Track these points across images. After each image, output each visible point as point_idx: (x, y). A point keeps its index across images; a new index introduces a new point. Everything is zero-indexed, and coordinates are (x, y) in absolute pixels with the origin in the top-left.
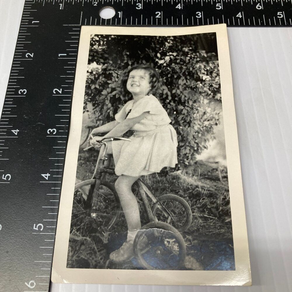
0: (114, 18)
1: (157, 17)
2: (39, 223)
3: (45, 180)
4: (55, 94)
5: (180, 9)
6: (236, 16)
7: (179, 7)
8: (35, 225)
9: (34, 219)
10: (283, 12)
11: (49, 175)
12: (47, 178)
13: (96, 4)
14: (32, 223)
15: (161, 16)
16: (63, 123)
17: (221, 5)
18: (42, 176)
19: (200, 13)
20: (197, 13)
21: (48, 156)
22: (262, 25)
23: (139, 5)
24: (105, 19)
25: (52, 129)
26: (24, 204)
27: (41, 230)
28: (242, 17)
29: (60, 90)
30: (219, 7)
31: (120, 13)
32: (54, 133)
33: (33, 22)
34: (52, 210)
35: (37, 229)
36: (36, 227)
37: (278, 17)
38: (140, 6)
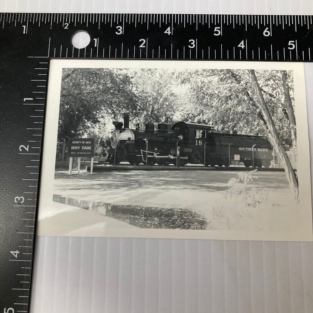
0: (88, 48)
1: (141, 46)
2: (10, 307)
3: (14, 258)
4: (21, 152)
5: (169, 34)
6: (238, 45)
7: (168, 31)
8: (5, 309)
10: (295, 41)
11: (19, 252)
12: (16, 256)
13: (67, 26)
14: (3, 307)
15: (145, 44)
17: (220, 30)
18: (11, 253)
19: (194, 41)
20: (190, 41)
22: (268, 59)
23: (119, 28)
24: (78, 49)
25: (19, 197)
28: (245, 48)
30: (218, 31)
31: (96, 40)
32: (22, 202)
36: (6, 312)
37: (289, 48)
38: (121, 30)
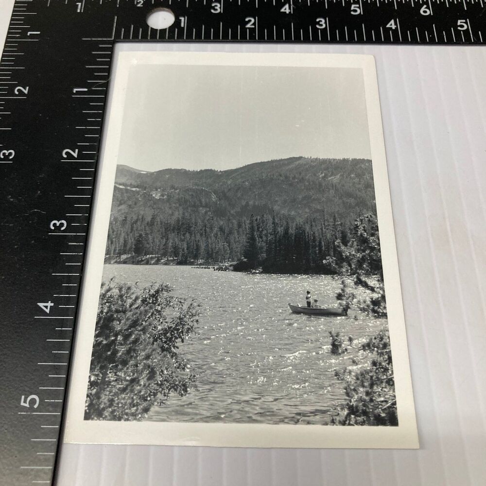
0: (172, 28)
1: (248, 26)
2: (32, 394)
3: (45, 314)
4: (65, 159)
5: (288, 12)
6: (387, 25)
7: (286, 9)
8: (23, 397)
9: (21, 386)
10: (466, 20)
11: (52, 304)
12: (48, 311)
13: (141, 3)
14: (19, 393)
15: (254, 24)
16: (78, 210)
17: (359, 8)
18: (38, 305)
19: (323, 21)
20: (318, 20)
21: (51, 270)
22: (432, 42)
23: (216, 6)
24: (157, 30)
25: (58, 221)
26: (4, 358)
27: (36, 406)
28: (397, 28)
29: (74, 152)
30: (357, 10)
31: (182, 19)
32: (63, 229)
33: (29, 33)
34: (57, 368)
35: (27, 405)
36: (25, 402)
37: (459, 28)
38: (218, 8)
